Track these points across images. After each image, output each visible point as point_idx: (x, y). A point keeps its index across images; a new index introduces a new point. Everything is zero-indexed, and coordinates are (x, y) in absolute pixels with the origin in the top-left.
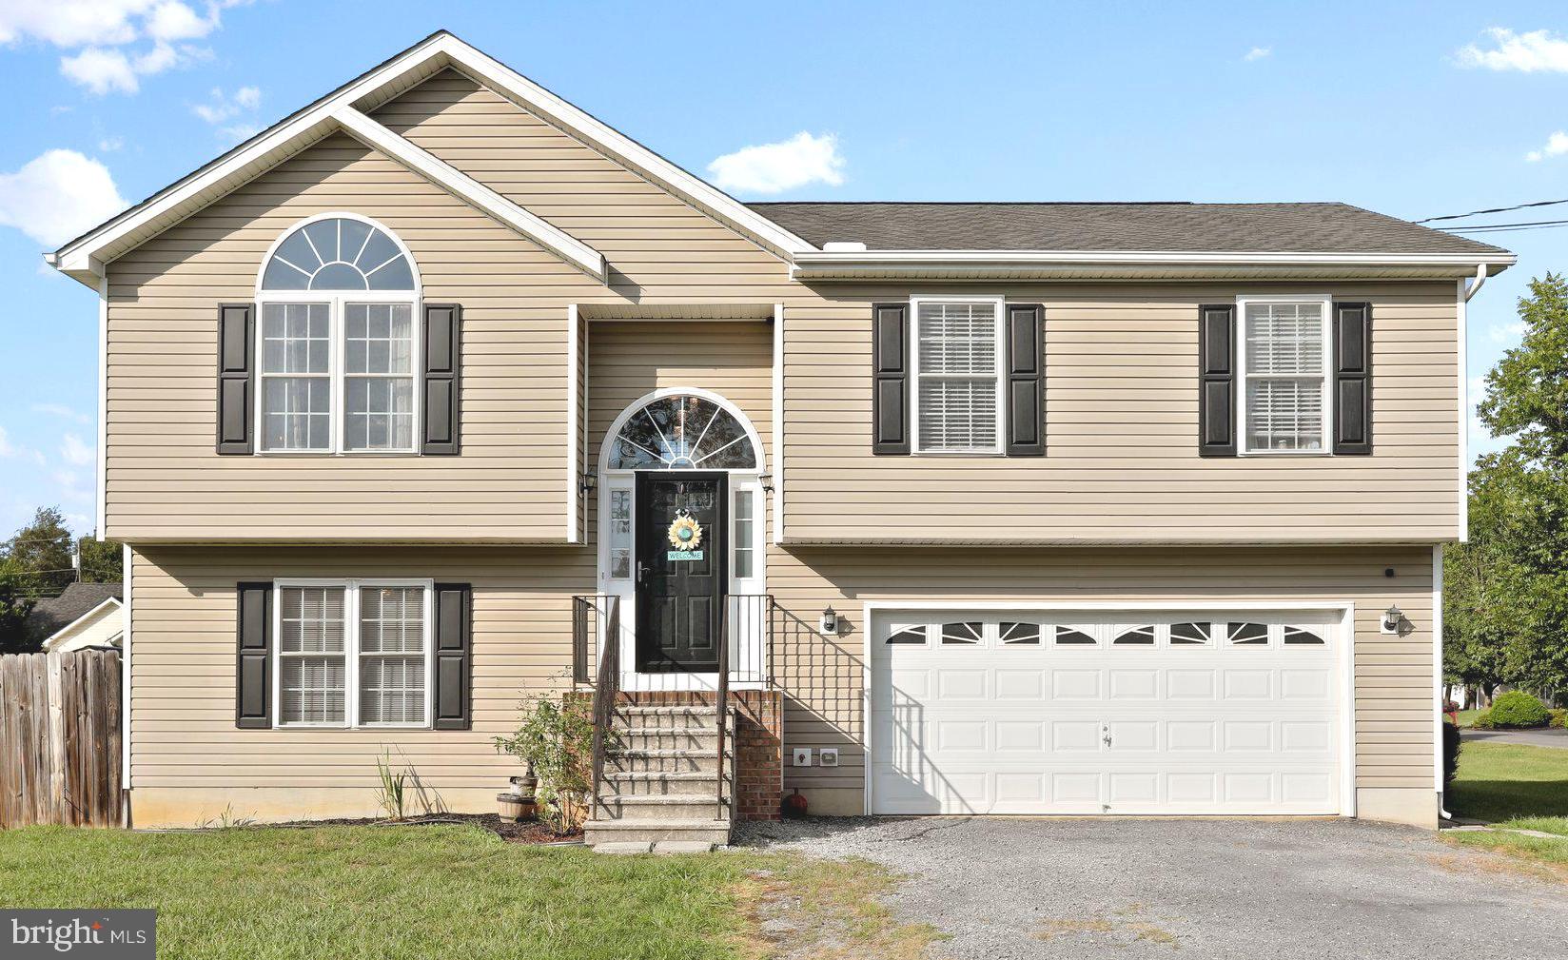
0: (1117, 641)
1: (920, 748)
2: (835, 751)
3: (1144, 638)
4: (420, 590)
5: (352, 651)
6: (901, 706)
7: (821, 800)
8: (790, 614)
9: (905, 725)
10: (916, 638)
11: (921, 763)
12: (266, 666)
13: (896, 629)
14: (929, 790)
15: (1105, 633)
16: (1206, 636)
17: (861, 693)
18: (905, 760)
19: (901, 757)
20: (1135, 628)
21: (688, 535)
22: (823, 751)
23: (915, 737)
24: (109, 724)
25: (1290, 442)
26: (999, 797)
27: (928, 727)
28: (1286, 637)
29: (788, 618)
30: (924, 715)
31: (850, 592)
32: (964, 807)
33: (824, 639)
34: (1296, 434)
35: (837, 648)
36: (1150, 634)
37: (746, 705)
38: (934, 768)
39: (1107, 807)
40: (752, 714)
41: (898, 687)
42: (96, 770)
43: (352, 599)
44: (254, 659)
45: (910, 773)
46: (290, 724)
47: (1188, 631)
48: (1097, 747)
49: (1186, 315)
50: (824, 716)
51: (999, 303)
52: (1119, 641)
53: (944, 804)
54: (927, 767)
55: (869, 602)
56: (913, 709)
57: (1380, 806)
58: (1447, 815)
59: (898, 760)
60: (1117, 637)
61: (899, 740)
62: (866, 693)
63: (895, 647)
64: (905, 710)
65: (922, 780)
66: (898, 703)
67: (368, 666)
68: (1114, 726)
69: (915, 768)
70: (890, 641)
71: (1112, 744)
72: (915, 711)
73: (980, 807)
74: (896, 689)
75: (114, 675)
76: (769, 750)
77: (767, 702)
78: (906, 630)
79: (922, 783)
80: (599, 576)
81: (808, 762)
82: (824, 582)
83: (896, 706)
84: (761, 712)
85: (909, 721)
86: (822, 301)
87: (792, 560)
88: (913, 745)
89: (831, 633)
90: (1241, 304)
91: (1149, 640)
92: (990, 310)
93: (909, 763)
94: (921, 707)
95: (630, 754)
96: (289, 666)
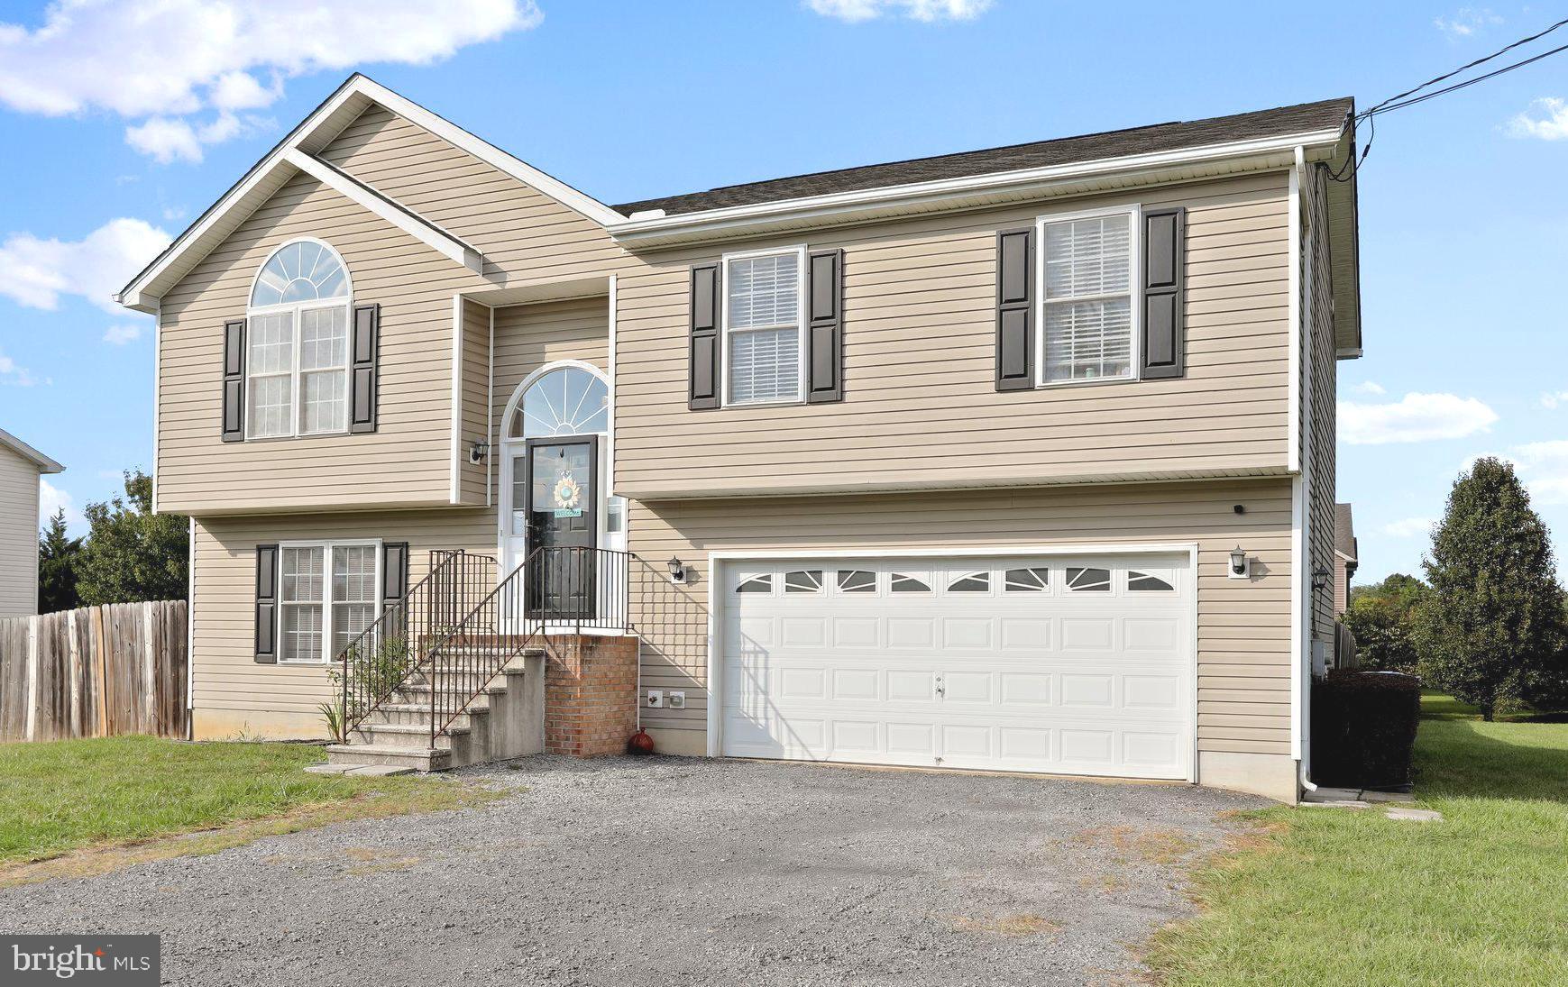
0: (951, 589)
1: (766, 693)
2: (682, 694)
3: (979, 586)
4: (373, 548)
5: (327, 602)
6: (749, 653)
7: (668, 740)
8: (646, 565)
9: (752, 671)
10: (762, 587)
11: (766, 708)
12: (273, 612)
13: (745, 577)
14: (773, 734)
15: (939, 580)
16: (1044, 584)
17: (706, 640)
18: (751, 705)
19: (748, 702)
20: (968, 574)
21: (568, 494)
22: (672, 694)
23: (761, 682)
24: (180, 659)
25: (1096, 369)
26: (837, 744)
27: (772, 672)
28: (1130, 582)
29: (646, 569)
30: (770, 662)
31: (698, 543)
32: (806, 753)
33: (676, 588)
34: (1101, 360)
35: (686, 597)
36: (985, 581)
37: (553, 647)
38: (778, 714)
39: (940, 759)
40: (558, 656)
41: (746, 633)
42: (172, 691)
43: (328, 556)
44: (266, 607)
45: (756, 718)
46: (290, 661)
47: (1025, 576)
48: (930, 696)
49: (981, 244)
50: (674, 661)
51: (800, 251)
52: (953, 588)
53: (787, 748)
54: (771, 713)
55: (715, 553)
56: (760, 655)
57: (1225, 773)
58: (1312, 787)
59: (746, 705)
60: (952, 584)
61: (746, 684)
62: (710, 639)
63: (744, 595)
64: (752, 655)
65: (767, 724)
66: (747, 650)
67: (339, 612)
68: (948, 676)
69: (760, 714)
70: (740, 590)
71: (946, 696)
72: (761, 658)
73: (820, 754)
74: (744, 635)
75: (183, 620)
76: (570, 690)
77: (570, 645)
78: (754, 579)
79: (767, 728)
80: (499, 534)
81: (659, 704)
82: (676, 534)
83: (745, 652)
84: (565, 655)
85: (756, 668)
86: (649, 269)
87: (649, 513)
88: (759, 691)
89: (680, 582)
90: (1040, 225)
91: (984, 587)
92: (792, 259)
93: (755, 708)
94: (765, 652)
95: (414, 689)
96: (289, 610)
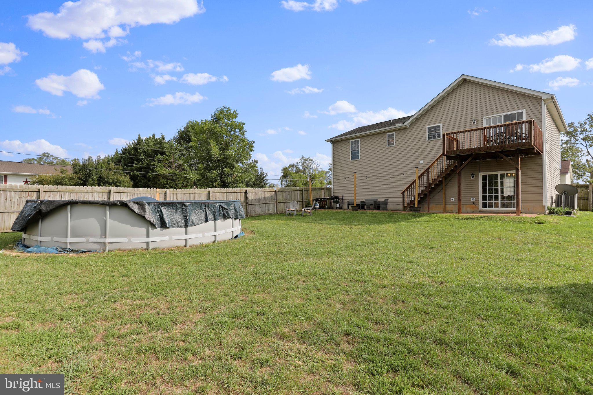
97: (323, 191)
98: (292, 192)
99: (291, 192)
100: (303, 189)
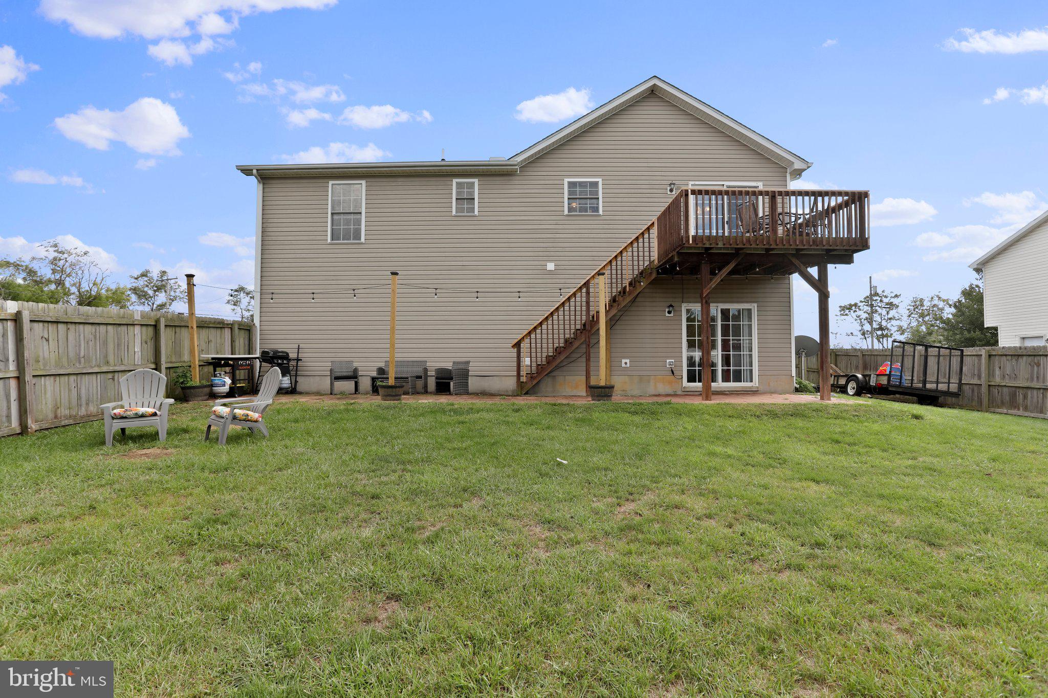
97: (227, 332)
98: (110, 327)
99: (103, 328)
100: (158, 321)
